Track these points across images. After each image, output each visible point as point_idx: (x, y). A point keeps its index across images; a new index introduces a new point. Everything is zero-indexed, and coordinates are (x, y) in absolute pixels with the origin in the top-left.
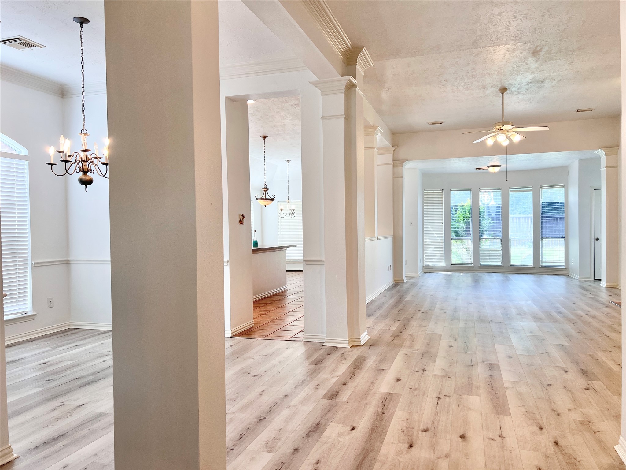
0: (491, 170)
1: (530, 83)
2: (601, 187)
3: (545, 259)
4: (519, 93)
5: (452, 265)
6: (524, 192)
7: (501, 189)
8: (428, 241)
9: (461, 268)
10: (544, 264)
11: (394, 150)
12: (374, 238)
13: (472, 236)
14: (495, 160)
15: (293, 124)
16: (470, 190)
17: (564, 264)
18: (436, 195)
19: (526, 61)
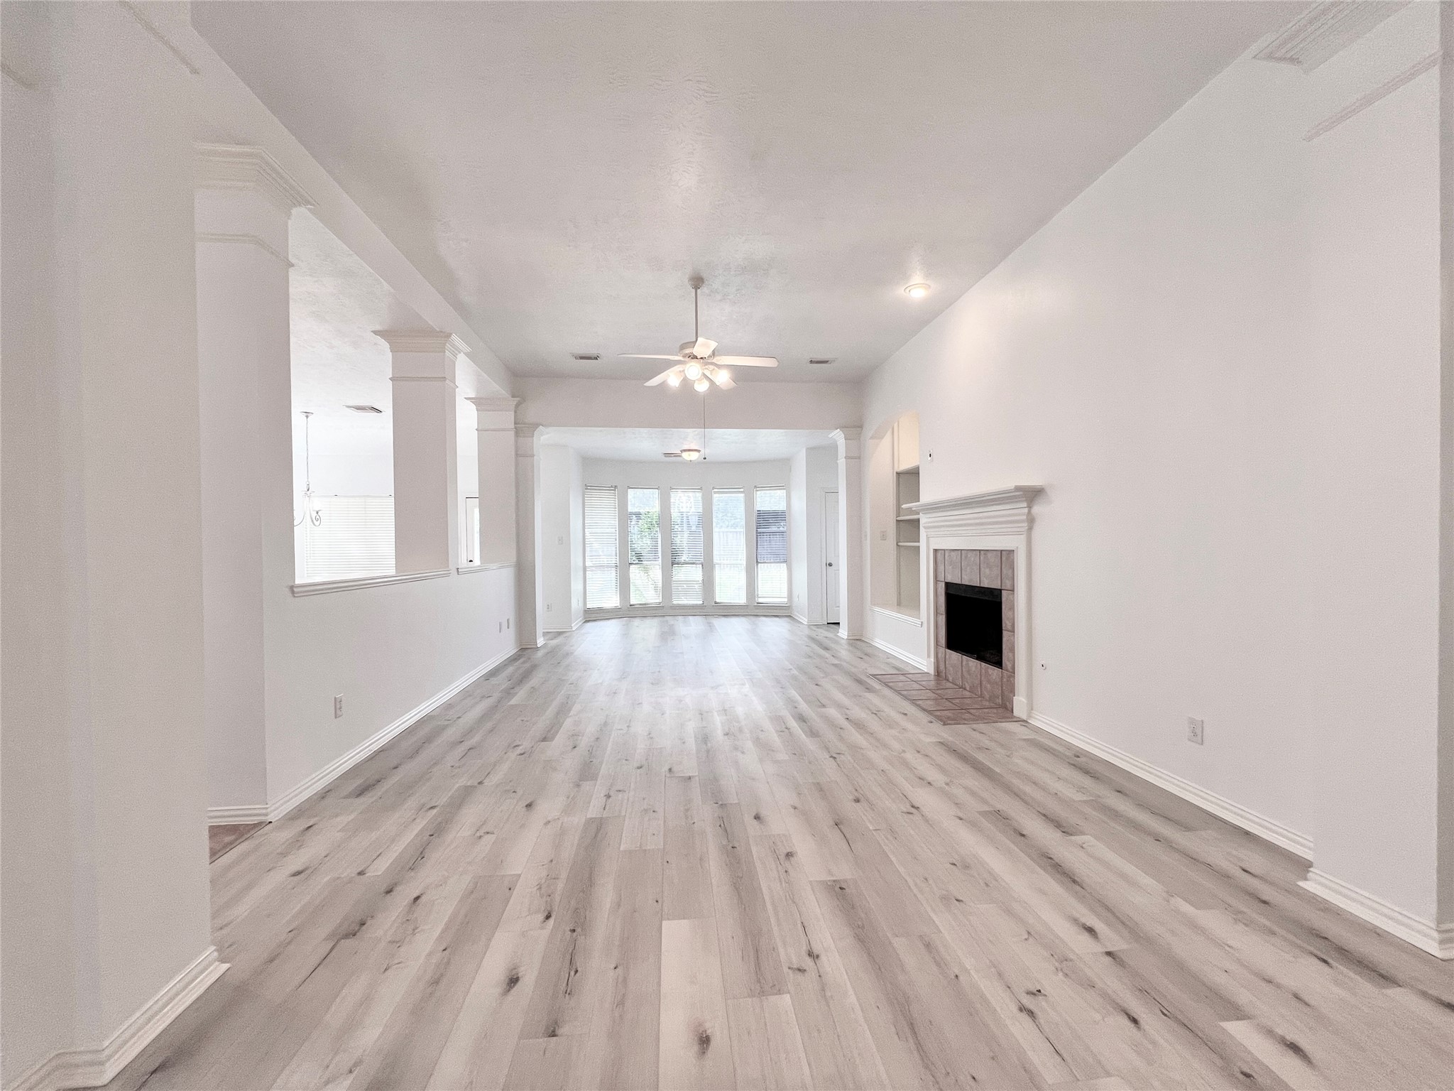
0: (686, 456)
2: (838, 490)
3: (761, 593)
5: (630, 606)
6: (733, 495)
7: (701, 489)
9: (644, 611)
10: (760, 600)
11: (516, 405)
12: (443, 573)
13: (660, 559)
16: (657, 488)
17: (786, 600)
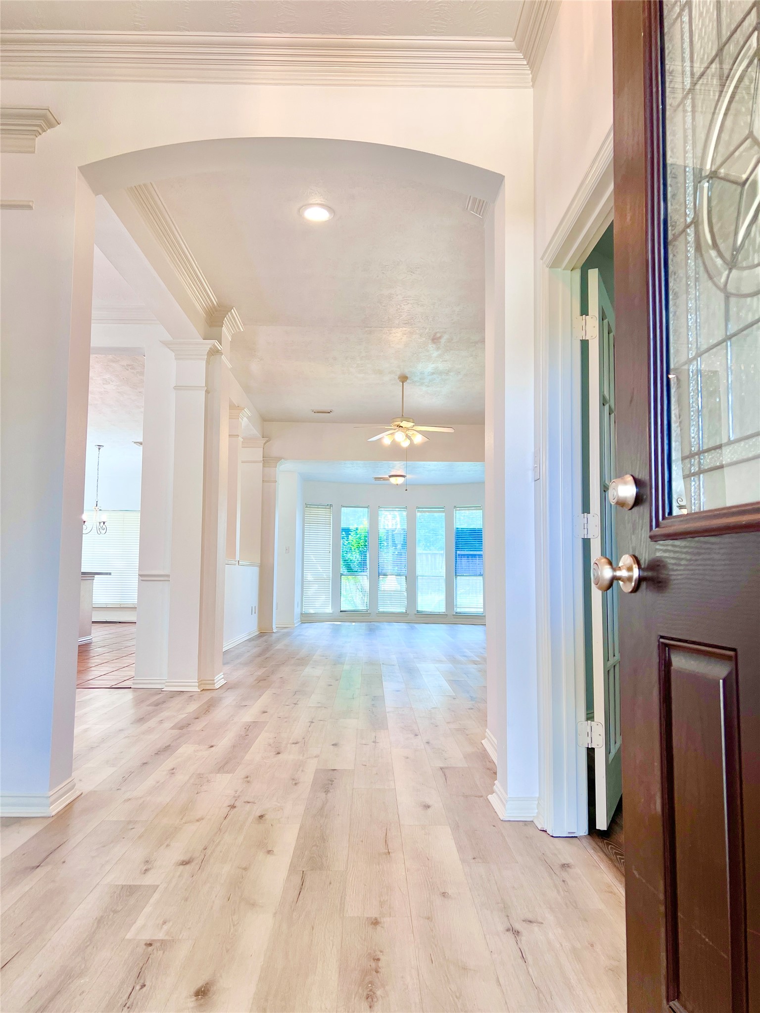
0: (393, 480)
1: (433, 374)
3: (459, 604)
4: (422, 384)
5: (341, 612)
6: (435, 515)
7: (406, 508)
8: (309, 577)
9: (353, 617)
10: (459, 610)
11: (265, 444)
12: (234, 562)
13: (368, 570)
14: (398, 467)
15: (119, 392)
16: (367, 507)
17: (482, 610)
18: (322, 512)
19: (426, 348)
